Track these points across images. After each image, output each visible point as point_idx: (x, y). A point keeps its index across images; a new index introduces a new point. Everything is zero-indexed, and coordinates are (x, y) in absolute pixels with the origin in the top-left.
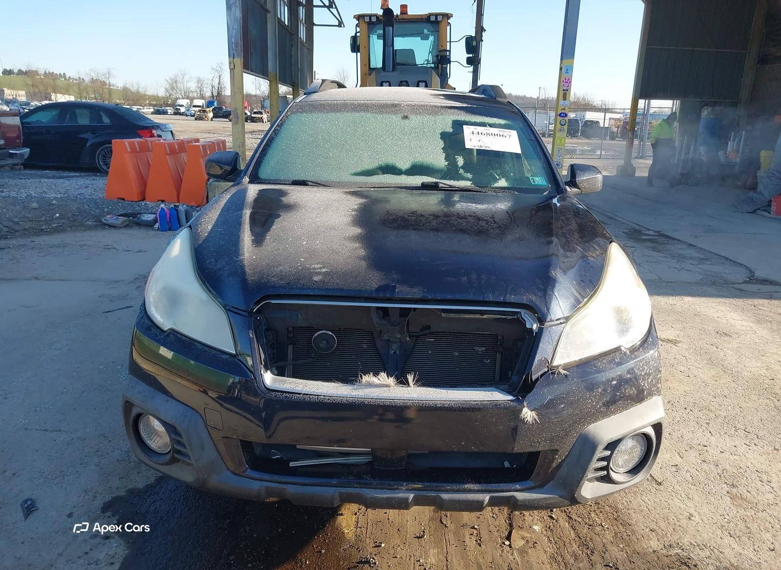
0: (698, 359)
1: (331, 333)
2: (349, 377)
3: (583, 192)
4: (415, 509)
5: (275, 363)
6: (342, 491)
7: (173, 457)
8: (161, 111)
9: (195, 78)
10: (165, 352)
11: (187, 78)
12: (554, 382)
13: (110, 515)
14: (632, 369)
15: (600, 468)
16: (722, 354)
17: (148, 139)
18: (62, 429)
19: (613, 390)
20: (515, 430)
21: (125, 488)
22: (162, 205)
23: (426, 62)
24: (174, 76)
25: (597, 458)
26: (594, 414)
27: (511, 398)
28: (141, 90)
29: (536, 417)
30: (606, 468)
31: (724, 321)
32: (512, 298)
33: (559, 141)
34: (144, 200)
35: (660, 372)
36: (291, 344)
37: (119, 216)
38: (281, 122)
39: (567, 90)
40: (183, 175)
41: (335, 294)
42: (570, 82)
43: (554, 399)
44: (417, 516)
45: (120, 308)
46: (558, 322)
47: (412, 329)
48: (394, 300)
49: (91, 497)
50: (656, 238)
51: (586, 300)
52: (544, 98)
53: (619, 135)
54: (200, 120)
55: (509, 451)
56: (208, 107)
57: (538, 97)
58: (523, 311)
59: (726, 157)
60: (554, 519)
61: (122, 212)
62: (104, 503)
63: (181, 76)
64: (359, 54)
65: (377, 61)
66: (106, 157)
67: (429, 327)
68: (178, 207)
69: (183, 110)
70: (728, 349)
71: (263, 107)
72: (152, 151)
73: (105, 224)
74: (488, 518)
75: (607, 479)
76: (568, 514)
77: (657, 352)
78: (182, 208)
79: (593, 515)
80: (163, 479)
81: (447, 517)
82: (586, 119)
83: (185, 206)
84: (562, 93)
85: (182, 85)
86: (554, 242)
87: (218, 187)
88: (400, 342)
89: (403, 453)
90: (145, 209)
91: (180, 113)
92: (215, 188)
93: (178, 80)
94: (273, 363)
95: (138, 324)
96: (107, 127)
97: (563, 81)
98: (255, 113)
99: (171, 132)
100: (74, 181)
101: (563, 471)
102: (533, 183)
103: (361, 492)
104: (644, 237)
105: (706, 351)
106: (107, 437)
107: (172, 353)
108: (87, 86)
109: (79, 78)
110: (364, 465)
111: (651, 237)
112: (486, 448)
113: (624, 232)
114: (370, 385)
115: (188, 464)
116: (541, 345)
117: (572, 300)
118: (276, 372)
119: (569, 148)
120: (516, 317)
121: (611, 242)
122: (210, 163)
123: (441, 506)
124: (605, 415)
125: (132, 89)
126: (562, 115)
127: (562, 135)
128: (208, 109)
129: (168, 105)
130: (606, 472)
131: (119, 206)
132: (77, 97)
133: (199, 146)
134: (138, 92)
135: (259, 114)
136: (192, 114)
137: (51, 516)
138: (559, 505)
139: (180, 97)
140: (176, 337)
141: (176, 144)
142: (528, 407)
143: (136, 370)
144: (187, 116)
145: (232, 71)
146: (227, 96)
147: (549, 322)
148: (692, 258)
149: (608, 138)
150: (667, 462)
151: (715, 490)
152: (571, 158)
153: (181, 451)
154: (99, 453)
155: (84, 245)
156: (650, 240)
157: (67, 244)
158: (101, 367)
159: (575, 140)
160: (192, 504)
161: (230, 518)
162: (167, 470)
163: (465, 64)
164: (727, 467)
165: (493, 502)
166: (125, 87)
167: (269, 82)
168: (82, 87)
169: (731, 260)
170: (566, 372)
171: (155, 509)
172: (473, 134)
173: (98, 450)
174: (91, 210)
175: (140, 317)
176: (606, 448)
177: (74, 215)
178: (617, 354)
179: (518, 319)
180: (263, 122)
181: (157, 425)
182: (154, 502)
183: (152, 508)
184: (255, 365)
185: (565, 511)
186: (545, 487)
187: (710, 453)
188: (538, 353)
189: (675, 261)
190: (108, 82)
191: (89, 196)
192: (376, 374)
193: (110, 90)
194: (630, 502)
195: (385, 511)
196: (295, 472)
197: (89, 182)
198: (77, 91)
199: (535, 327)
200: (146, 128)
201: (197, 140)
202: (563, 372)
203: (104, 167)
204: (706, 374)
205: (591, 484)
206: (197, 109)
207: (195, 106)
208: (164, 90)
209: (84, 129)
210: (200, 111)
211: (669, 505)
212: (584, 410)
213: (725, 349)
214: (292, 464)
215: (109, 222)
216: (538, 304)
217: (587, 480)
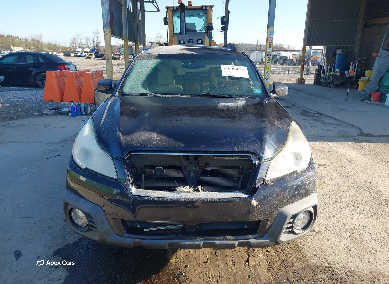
0: (336, 174)
1: (162, 168)
2: (171, 189)
3: (279, 96)
4: (203, 249)
5: (136, 182)
6: (169, 242)
7: (89, 228)
8: (68, 54)
9: (85, 38)
10: (82, 178)
11: (81, 37)
12: (266, 188)
13: (58, 257)
14: (302, 181)
15: (289, 227)
16: (347, 171)
17: (63, 70)
18: (31, 217)
19: (294, 191)
20: (249, 210)
21: (64, 244)
22: (73, 104)
23: (201, 30)
24: (74, 37)
25: (287, 223)
26: (285, 202)
27: (247, 196)
28: (57, 44)
29: (258, 204)
30: (292, 227)
31: (348, 155)
32: (246, 149)
33: (267, 68)
34: (63, 101)
35: (316, 182)
36: (143, 173)
37: (51, 109)
38: (133, 64)
39: (271, 43)
40: (82, 89)
41: (164, 150)
42: (272, 39)
43: (267, 196)
44: (204, 252)
45: (54, 156)
46: (268, 160)
47: (200, 165)
48: (191, 152)
49: (48, 249)
50: (316, 114)
51: (280, 149)
52: (260, 45)
53: (297, 63)
54: (88, 59)
55: (247, 220)
56: (92, 52)
57: (257, 45)
58: (251, 155)
59: (349, 74)
60: (269, 252)
61: (52, 107)
62: (54, 251)
63: (78, 36)
64: (168, 26)
65: (177, 29)
66: (42, 80)
67: (208, 164)
68: (80, 104)
69: (79, 54)
70: (350, 168)
71: (120, 52)
72: (66, 76)
73: (44, 114)
74: (238, 252)
75: (292, 232)
76: (275, 249)
77: (314, 173)
78: (82, 105)
79: (287, 249)
80: (83, 239)
81: (218, 252)
82: (281, 55)
83: (84, 104)
84: (268, 44)
85: (78, 41)
86: (265, 121)
87: (100, 94)
88: (195, 171)
89: (197, 223)
90: (64, 106)
91: (78, 55)
92: (98, 95)
93: (76, 38)
94: (135, 183)
95: (69, 166)
96: (42, 64)
97: (269, 38)
98: (116, 55)
99: (75, 66)
100: (26, 92)
101: (272, 229)
102: (255, 92)
103: (178, 242)
104: (310, 114)
105: (340, 170)
106: (53, 220)
107: (85, 178)
108: (30, 42)
109: (25, 38)
110: (179, 229)
111: (313, 114)
112: (236, 220)
113: (300, 112)
114: (182, 192)
115: (96, 231)
116: (260, 171)
117: (274, 149)
118: (136, 187)
119: (272, 70)
120: (248, 158)
121: (292, 121)
122: (99, 85)
123: (215, 247)
124: (291, 203)
125: (53, 44)
126: (269, 55)
127: (269, 65)
128: (92, 53)
129: (71, 52)
130: (291, 229)
131: (51, 104)
132: (25, 48)
133: (90, 73)
134: (56, 45)
135: (118, 55)
136: (84, 56)
137: (29, 258)
138: (270, 245)
139: (78, 47)
140: (89, 172)
141: (78, 73)
142: (255, 200)
143: (69, 188)
144: (81, 57)
145: (105, 36)
146: (101, 46)
147: (264, 160)
148: (333, 124)
149: (292, 64)
150: (321, 223)
151: (343, 235)
152: (274, 75)
153: (92, 225)
154: (50, 227)
155: (34, 125)
156: (312, 116)
157: (25, 124)
158: (47, 186)
159: (275, 66)
160: (97, 250)
161: (115, 257)
162: (85, 234)
163: (221, 30)
164: (349, 224)
165: (240, 245)
166: (49, 42)
167: (123, 41)
168: (27, 43)
169: (351, 125)
170: (272, 183)
171: (79, 253)
172: (226, 69)
173: (49, 226)
174: (36, 107)
175: (70, 162)
176: (291, 218)
177: (28, 109)
178: (295, 174)
179: (249, 159)
180: (120, 60)
181: (80, 213)
182: (78, 250)
183: (78, 253)
184: (127, 184)
185: (274, 248)
186: (263, 237)
187: (341, 218)
188: (259, 175)
189: (325, 126)
190: (40, 40)
191: (35, 99)
192: (184, 187)
193: (41, 44)
194: (304, 242)
195: (189, 250)
196: (148, 233)
197: (34, 93)
198: (25, 45)
199: (257, 162)
200: (62, 64)
201: (88, 71)
202: (270, 183)
203: (41, 85)
204: (339, 181)
205: (285, 235)
206: (86, 53)
207: (85, 52)
208: (69, 44)
209: (30, 65)
210: (88, 54)
211: (322, 243)
212: (281, 201)
213: (348, 169)
214: (145, 230)
215: (46, 113)
216: (258, 152)
217: (283, 233)
